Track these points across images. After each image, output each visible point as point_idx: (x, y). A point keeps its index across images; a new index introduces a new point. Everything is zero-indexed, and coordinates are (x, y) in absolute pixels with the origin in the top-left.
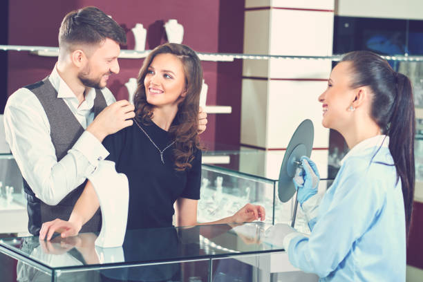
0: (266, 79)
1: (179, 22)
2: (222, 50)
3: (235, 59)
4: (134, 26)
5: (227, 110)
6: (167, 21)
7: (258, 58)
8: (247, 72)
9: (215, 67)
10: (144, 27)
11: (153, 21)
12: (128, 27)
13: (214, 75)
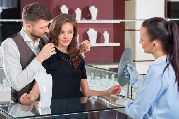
0: (135, 30)
1: (95, 7)
2: (115, 18)
3: (121, 22)
4: (76, 9)
5: (118, 44)
6: (90, 7)
7: (129, 21)
8: (127, 28)
9: (113, 26)
10: (80, 9)
11: (84, 7)
12: (73, 10)
13: (112, 29)
